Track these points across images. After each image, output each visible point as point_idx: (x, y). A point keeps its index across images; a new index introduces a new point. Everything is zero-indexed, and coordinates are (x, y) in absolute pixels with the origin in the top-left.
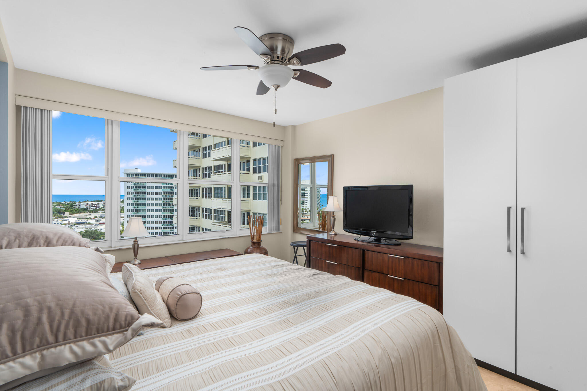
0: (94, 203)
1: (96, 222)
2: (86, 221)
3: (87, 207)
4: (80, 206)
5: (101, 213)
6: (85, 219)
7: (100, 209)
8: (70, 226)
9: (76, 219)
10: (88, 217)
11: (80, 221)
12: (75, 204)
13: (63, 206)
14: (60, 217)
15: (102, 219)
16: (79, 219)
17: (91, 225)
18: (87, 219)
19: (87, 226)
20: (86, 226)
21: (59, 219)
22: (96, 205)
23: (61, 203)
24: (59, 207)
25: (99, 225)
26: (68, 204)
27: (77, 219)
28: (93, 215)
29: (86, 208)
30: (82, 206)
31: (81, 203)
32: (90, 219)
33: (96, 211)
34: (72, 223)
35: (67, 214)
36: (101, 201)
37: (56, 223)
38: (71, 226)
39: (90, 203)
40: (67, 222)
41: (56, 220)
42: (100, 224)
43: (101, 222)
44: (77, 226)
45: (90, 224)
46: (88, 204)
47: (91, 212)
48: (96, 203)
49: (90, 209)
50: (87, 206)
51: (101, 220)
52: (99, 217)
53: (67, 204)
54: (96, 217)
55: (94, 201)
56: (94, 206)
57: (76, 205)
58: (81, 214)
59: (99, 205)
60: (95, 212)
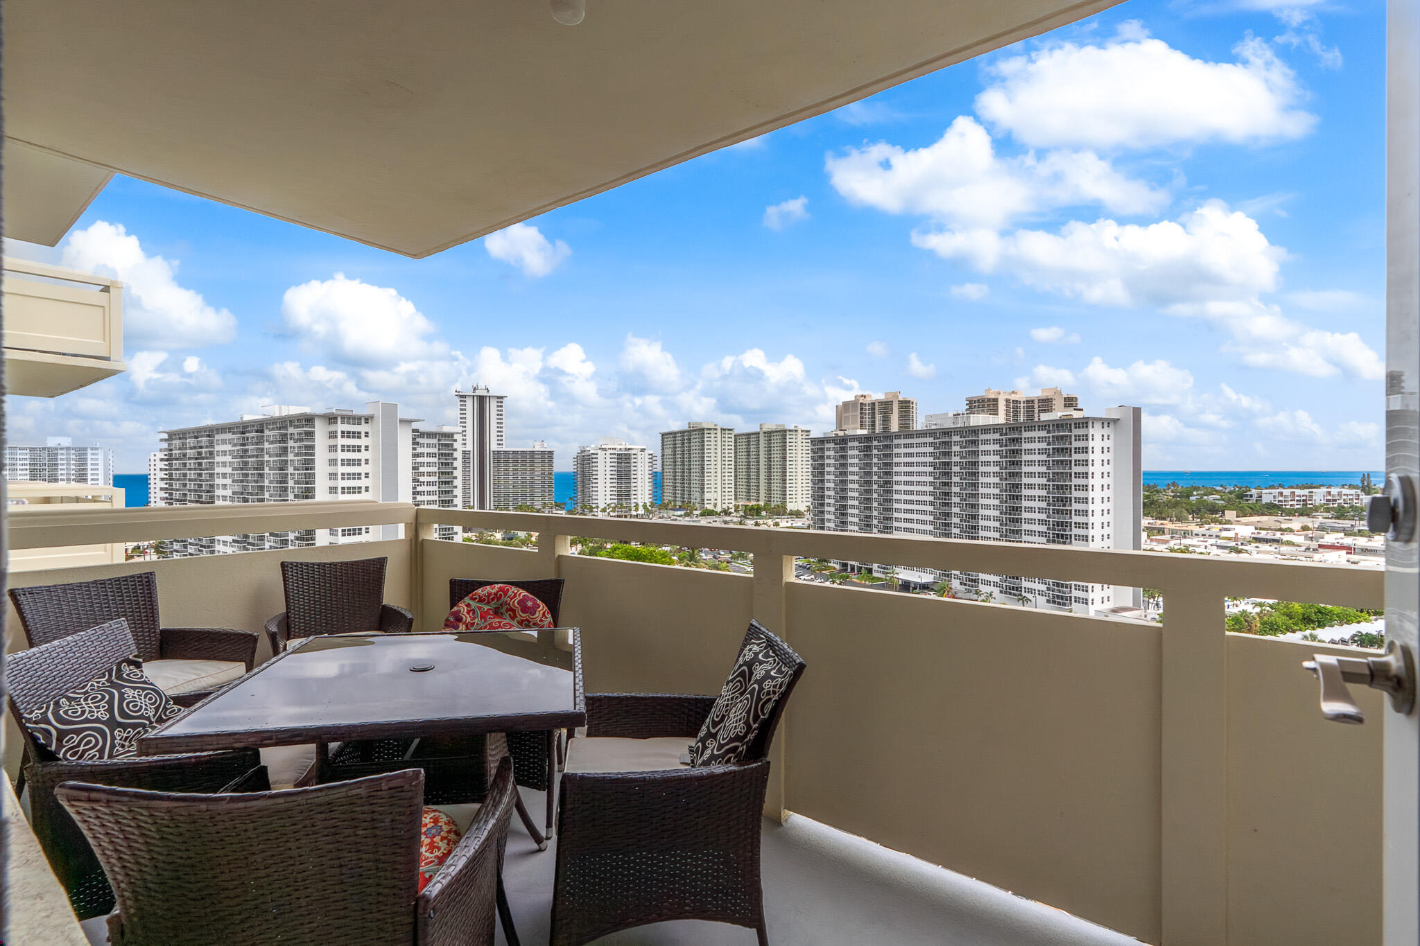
0: (1298, 492)
1: (1310, 542)
2: (1278, 535)
3: (1279, 501)
4: (1261, 497)
5: (1320, 519)
6: (1276, 530)
7: (1316, 509)
8: (1239, 543)
9: (1252, 529)
10: (1284, 526)
11: (1263, 534)
12: (1248, 493)
13: (1218, 497)
14: (1215, 521)
15: (1327, 536)
16: (1261, 529)
17: (1294, 548)
18: (1281, 530)
19: (1284, 549)
20: (1281, 549)
21: (1213, 525)
22: (1304, 498)
23: (1216, 491)
24: (1211, 498)
25: (1320, 550)
26: (1230, 493)
27: (1256, 529)
28: (1296, 523)
29: (1277, 503)
30: (1267, 499)
31: (1264, 491)
32: (1291, 531)
33: (1304, 513)
34: (1245, 539)
35: (1230, 515)
36: (1318, 487)
37: (1208, 533)
38: (1242, 544)
39: (1287, 492)
40: (1231, 534)
41: (1207, 526)
42: (1321, 546)
43: (1322, 542)
44: (1257, 547)
45: (1289, 543)
46: (1281, 494)
47: (1291, 513)
48: (1306, 492)
49: (1288, 507)
50: (1280, 498)
51: (1323, 538)
52: (1318, 529)
53: (1227, 491)
54: (1305, 528)
55: (1298, 487)
56: (1300, 501)
57: (1251, 496)
58: (1265, 518)
59: (1314, 498)
60: (1301, 515)
